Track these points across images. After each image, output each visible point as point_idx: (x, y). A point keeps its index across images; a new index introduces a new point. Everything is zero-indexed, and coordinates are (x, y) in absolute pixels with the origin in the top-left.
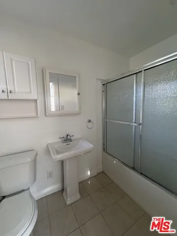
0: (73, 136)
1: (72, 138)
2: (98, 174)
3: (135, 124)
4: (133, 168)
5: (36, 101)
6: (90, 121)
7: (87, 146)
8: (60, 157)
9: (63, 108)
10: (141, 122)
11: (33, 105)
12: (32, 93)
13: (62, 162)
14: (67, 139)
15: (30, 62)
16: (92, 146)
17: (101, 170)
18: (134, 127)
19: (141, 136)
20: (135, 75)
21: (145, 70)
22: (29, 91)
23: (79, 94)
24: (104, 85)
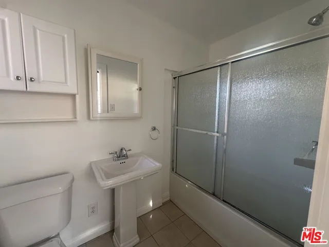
0: (130, 150)
1: (129, 153)
2: (164, 204)
3: (218, 135)
4: (214, 194)
5: (73, 96)
6: (154, 129)
7: (151, 165)
8: (110, 183)
9: (113, 108)
10: (225, 132)
11: (68, 102)
12: (69, 84)
13: (113, 191)
14: (121, 155)
15: (66, 36)
16: (158, 164)
17: (168, 199)
18: (216, 138)
19: (225, 150)
20: (219, 68)
21: (232, 62)
22: (64, 81)
23: (140, 89)
24: (175, 78)
